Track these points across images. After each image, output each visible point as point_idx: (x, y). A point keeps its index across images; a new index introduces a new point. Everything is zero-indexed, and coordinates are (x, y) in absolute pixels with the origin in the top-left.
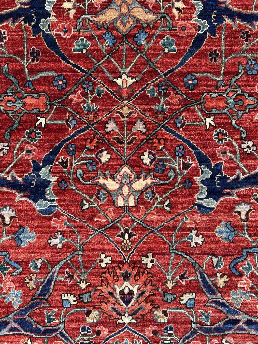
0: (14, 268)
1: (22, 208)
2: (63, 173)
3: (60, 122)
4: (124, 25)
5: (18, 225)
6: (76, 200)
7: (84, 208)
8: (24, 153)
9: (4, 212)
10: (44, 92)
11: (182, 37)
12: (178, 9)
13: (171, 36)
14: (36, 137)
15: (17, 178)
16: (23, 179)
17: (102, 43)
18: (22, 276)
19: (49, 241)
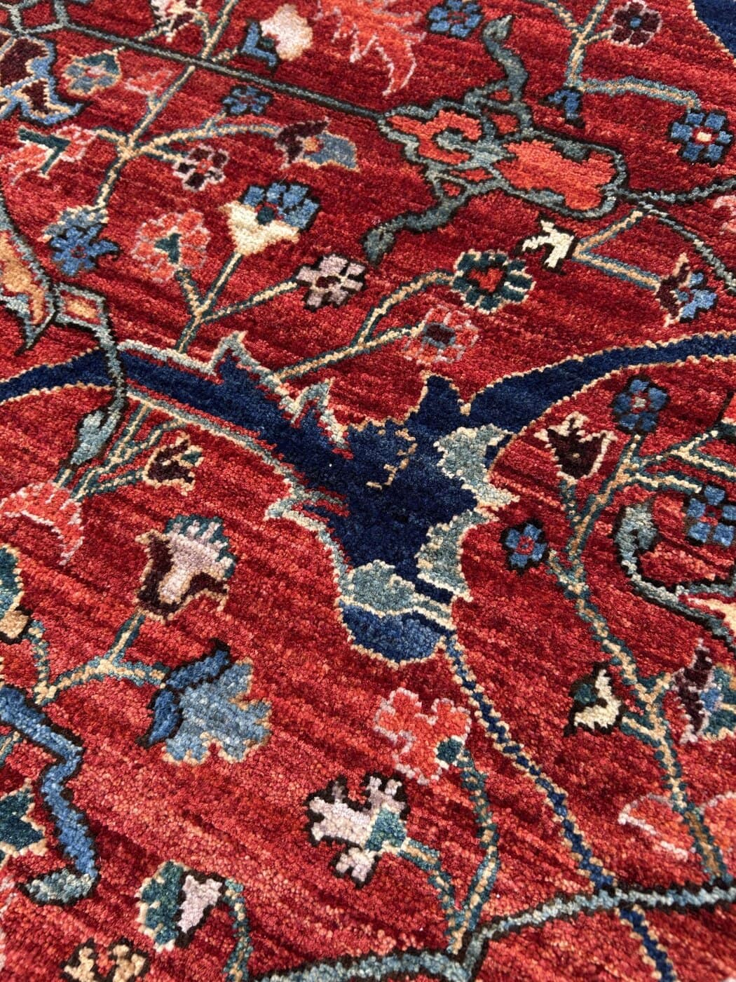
0: (57, 851)
1: (275, 559)
2: (555, 490)
3: (634, 275)
5: (210, 631)
6: (560, 649)
7: (587, 718)
8: (415, 332)
9: (183, 540)
10: (616, 145)
14: (500, 289)
15: (328, 417)
16: (351, 436)
18: (69, 925)
19: (318, 805)
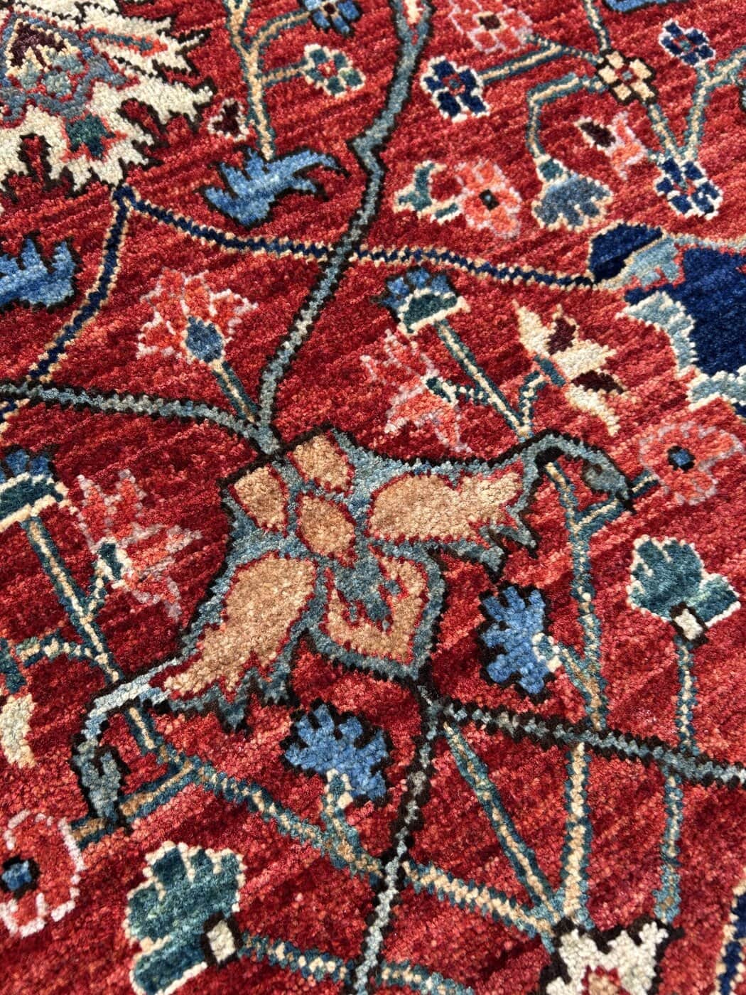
4: (382, 617)
11: (709, 506)
12: (589, 381)
13: (654, 528)
17: (309, 809)
